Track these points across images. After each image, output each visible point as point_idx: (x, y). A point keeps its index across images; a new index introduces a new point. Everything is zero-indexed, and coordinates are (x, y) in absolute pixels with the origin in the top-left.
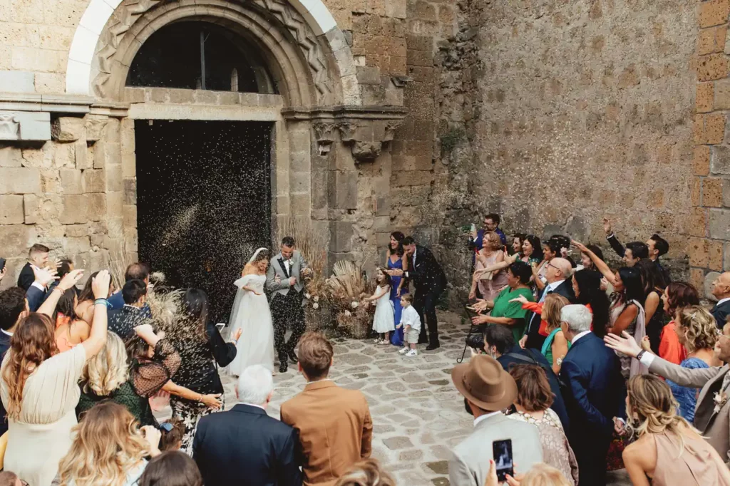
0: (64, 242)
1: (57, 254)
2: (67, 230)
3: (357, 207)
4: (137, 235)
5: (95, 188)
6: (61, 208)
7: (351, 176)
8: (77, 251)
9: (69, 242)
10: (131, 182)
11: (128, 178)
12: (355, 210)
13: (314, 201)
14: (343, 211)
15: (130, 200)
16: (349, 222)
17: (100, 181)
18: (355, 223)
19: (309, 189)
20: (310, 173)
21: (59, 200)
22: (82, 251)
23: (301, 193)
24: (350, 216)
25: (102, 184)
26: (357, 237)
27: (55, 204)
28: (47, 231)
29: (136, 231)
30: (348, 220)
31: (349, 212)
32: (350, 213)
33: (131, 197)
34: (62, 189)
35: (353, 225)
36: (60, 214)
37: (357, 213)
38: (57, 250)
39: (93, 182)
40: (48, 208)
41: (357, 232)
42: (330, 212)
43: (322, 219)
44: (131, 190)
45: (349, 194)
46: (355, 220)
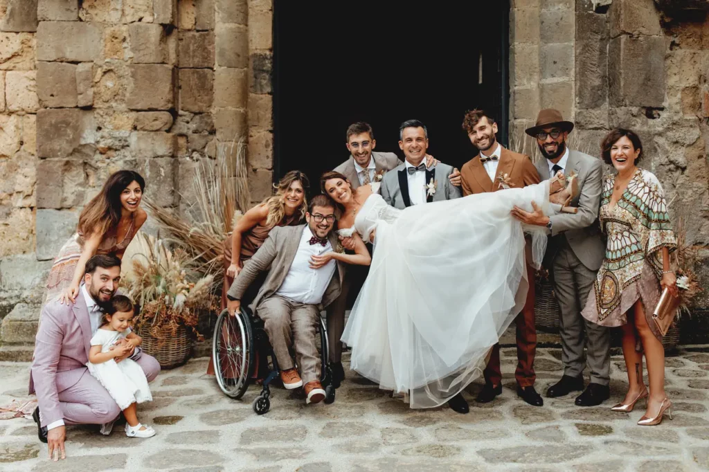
0: (133, 139)
1: (125, 156)
2: (137, 120)
3: (665, 104)
4: (270, 142)
5: (196, 60)
6: (130, 84)
7: (652, 46)
8: (150, 154)
9: (139, 138)
10: (265, 58)
11: (258, 52)
12: (662, 109)
13: (580, 94)
14: (635, 110)
15: (261, 86)
16: (649, 133)
17: (205, 49)
18: (660, 134)
19: (572, 73)
20: (573, 44)
21: (126, 71)
22: (160, 153)
23: (555, 80)
24: (651, 122)
25: (207, 56)
26: (664, 160)
27: (120, 77)
28: (108, 119)
29: (271, 135)
30: (645, 129)
31: (650, 113)
32: (650, 116)
33: (264, 82)
34: (132, 54)
35: (657, 139)
36: (128, 95)
37: (664, 115)
38: (123, 151)
39: (194, 51)
40: (110, 84)
41: (666, 152)
42: (611, 114)
43: (596, 129)
44: (264, 71)
45: (648, 79)
46: (661, 129)
